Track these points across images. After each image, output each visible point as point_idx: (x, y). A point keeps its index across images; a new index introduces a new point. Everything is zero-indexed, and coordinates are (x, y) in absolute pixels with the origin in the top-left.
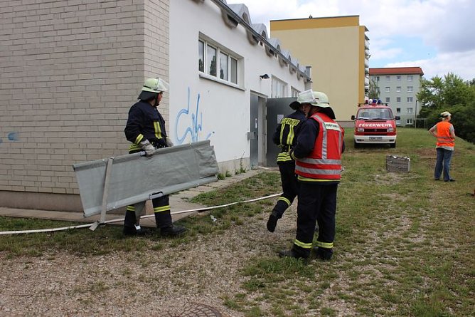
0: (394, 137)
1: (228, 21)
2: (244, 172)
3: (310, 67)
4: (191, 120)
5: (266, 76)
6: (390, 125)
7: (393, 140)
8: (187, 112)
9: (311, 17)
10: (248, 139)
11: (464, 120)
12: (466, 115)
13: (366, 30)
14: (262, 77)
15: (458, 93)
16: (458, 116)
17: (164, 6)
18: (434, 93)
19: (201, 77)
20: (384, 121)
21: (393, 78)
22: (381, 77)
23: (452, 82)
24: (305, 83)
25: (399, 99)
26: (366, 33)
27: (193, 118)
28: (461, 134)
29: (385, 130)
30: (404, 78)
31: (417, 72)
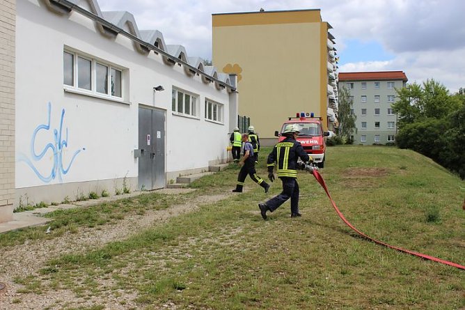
0: (321, 156)
1: (103, 31)
2: (128, 193)
3: (235, 75)
4: (54, 135)
5: (159, 88)
6: (316, 142)
7: (319, 159)
8: (48, 128)
9: (262, 11)
10: (135, 158)
11: (436, 137)
12: (437, 131)
13: (329, 27)
14: (157, 89)
15: (439, 103)
16: (430, 131)
17: (8, 27)
18: (412, 104)
19: (66, 92)
20: (310, 137)
21: (371, 85)
22: (356, 84)
23: (433, 90)
24: (229, 93)
25: (377, 111)
26: (329, 30)
27: (56, 134)
28: (433, 152)
29: (311, 148)
30: (383, 84)
31: (400, 77)
